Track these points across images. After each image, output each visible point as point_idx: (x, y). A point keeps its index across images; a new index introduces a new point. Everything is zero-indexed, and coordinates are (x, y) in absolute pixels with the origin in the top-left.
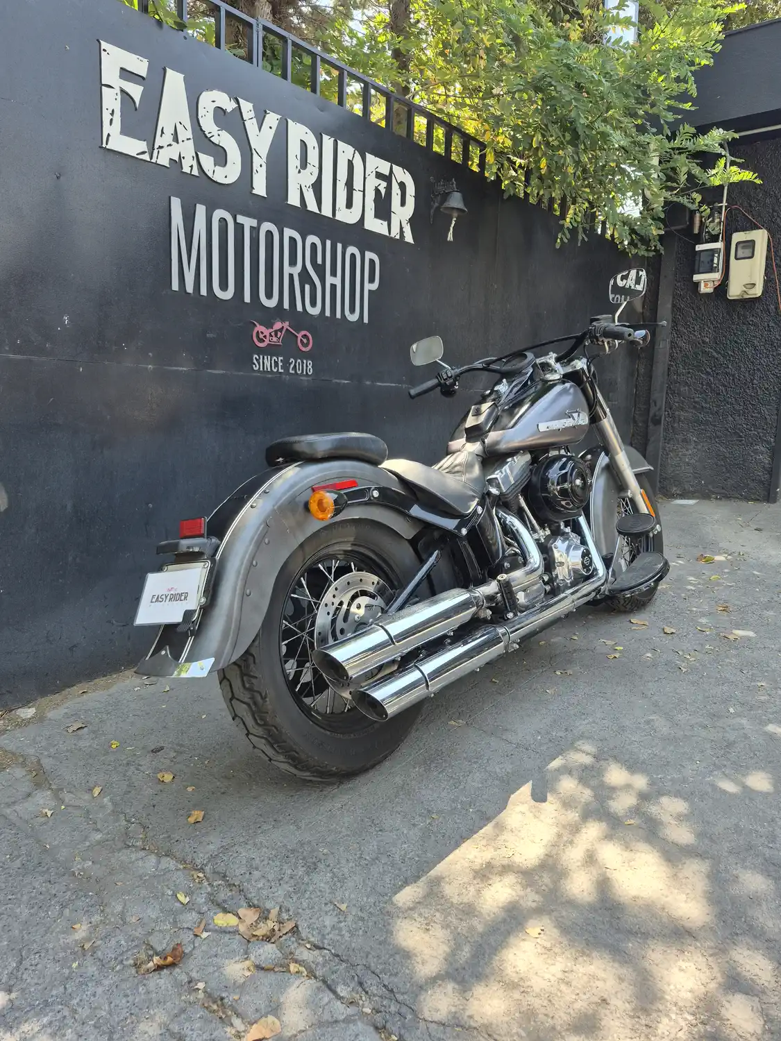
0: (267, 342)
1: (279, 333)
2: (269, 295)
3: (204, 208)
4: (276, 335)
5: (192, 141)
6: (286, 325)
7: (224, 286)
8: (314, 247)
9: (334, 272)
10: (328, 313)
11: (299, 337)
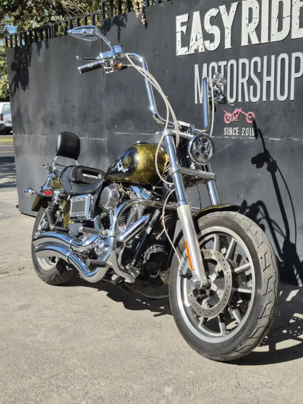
0: (231, 120)
1: (236, 115)
2: (231, 96)
3: (206, 64)
5: (202, 39)
6: (240, 110)
8: (256, 63)
9: (269, 74)
10: (264, 99)
11: (247, 115)
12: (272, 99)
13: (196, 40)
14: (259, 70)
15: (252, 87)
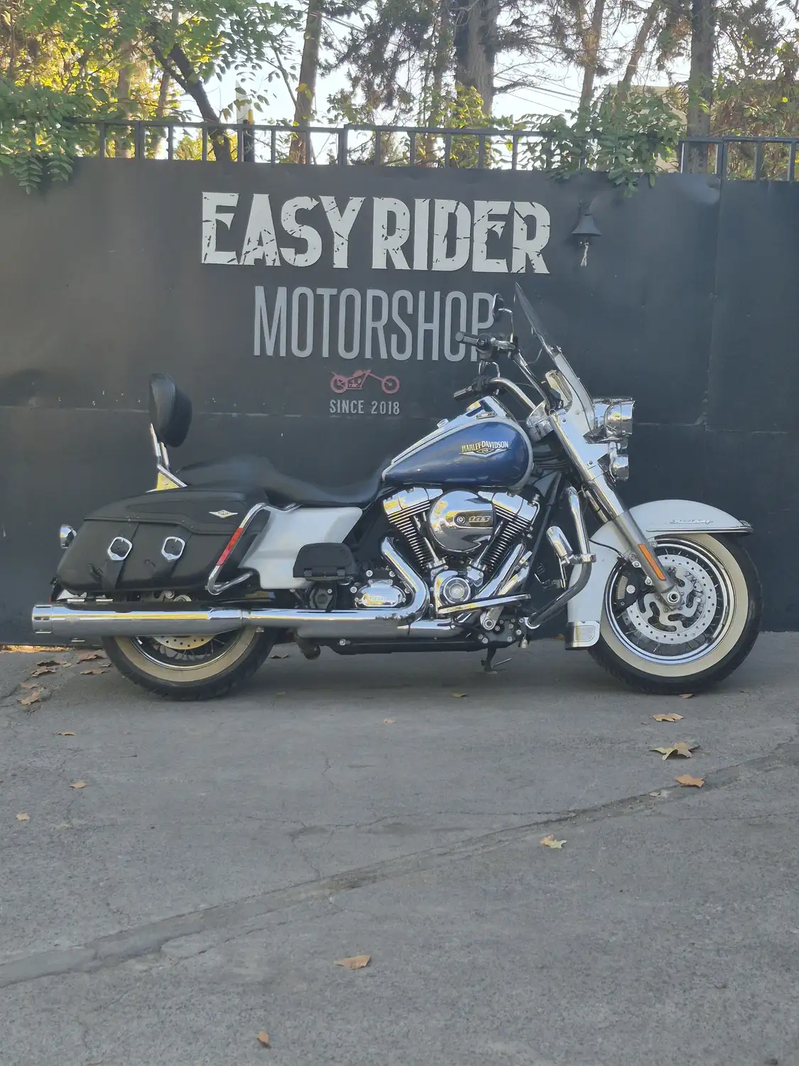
0: (346, 388)
1: (359, 382)
2: (349, 347)
3: (285, 289)
4: (356, 382)
5: (275, 241)
6: (368, 372)
7: (302, 346)
8: (403, 301)
9: (429, 318)
10: (420, 357)
11: (383, 381)
12: (435, 357)
13: (260, 243)
14: (410, 310)
15: (394, 338)
